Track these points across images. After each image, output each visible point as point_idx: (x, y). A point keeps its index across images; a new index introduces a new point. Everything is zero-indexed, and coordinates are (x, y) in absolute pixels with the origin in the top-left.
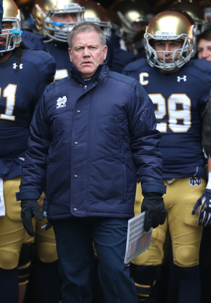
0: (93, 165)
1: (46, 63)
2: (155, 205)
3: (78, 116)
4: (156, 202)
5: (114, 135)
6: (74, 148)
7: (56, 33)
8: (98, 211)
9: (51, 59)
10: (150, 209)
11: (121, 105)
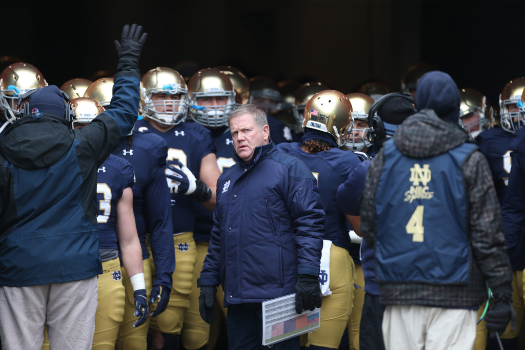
0: (244, 250)
1: (156, 148)
2: (304, 288)
3: (235, 201)
4: (307, 284)
5: (265, 218)
6: (228, 234)
7: (198, 116)
8: (253, 298)
9: (162, 142)
10: (299, 292)
11: (273, 186)
